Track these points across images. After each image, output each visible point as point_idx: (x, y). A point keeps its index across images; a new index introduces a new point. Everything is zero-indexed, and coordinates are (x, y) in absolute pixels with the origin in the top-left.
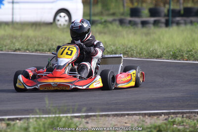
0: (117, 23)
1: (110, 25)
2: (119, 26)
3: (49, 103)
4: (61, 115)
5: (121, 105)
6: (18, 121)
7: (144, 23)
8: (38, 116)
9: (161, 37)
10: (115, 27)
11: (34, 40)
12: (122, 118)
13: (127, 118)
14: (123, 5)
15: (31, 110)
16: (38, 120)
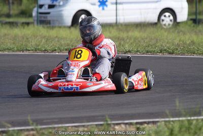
6: (146, 125)
8: (167, 119)
16: (167, 124)
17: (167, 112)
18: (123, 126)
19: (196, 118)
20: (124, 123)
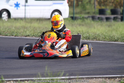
0: (91, 19)
1: (86, 20)
3: (47, 70)
4: (54, 78)
5: (92, 72)
6: (26, 82)
7: (108, 19)
8: (39, 78)
9: (118, 28)
10: (89, 21)
11: (38, 29)
12: (92, 80)
13: (95, 80)
14: (95, 7)
15: (35, 74)
18: (12, 82)
20: (13, 80)
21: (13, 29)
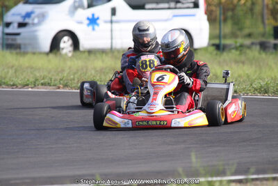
2: (262, 52)
14: (263, 22)
17: (180, 170)
19: (219, 179)
21: (91, 74)
